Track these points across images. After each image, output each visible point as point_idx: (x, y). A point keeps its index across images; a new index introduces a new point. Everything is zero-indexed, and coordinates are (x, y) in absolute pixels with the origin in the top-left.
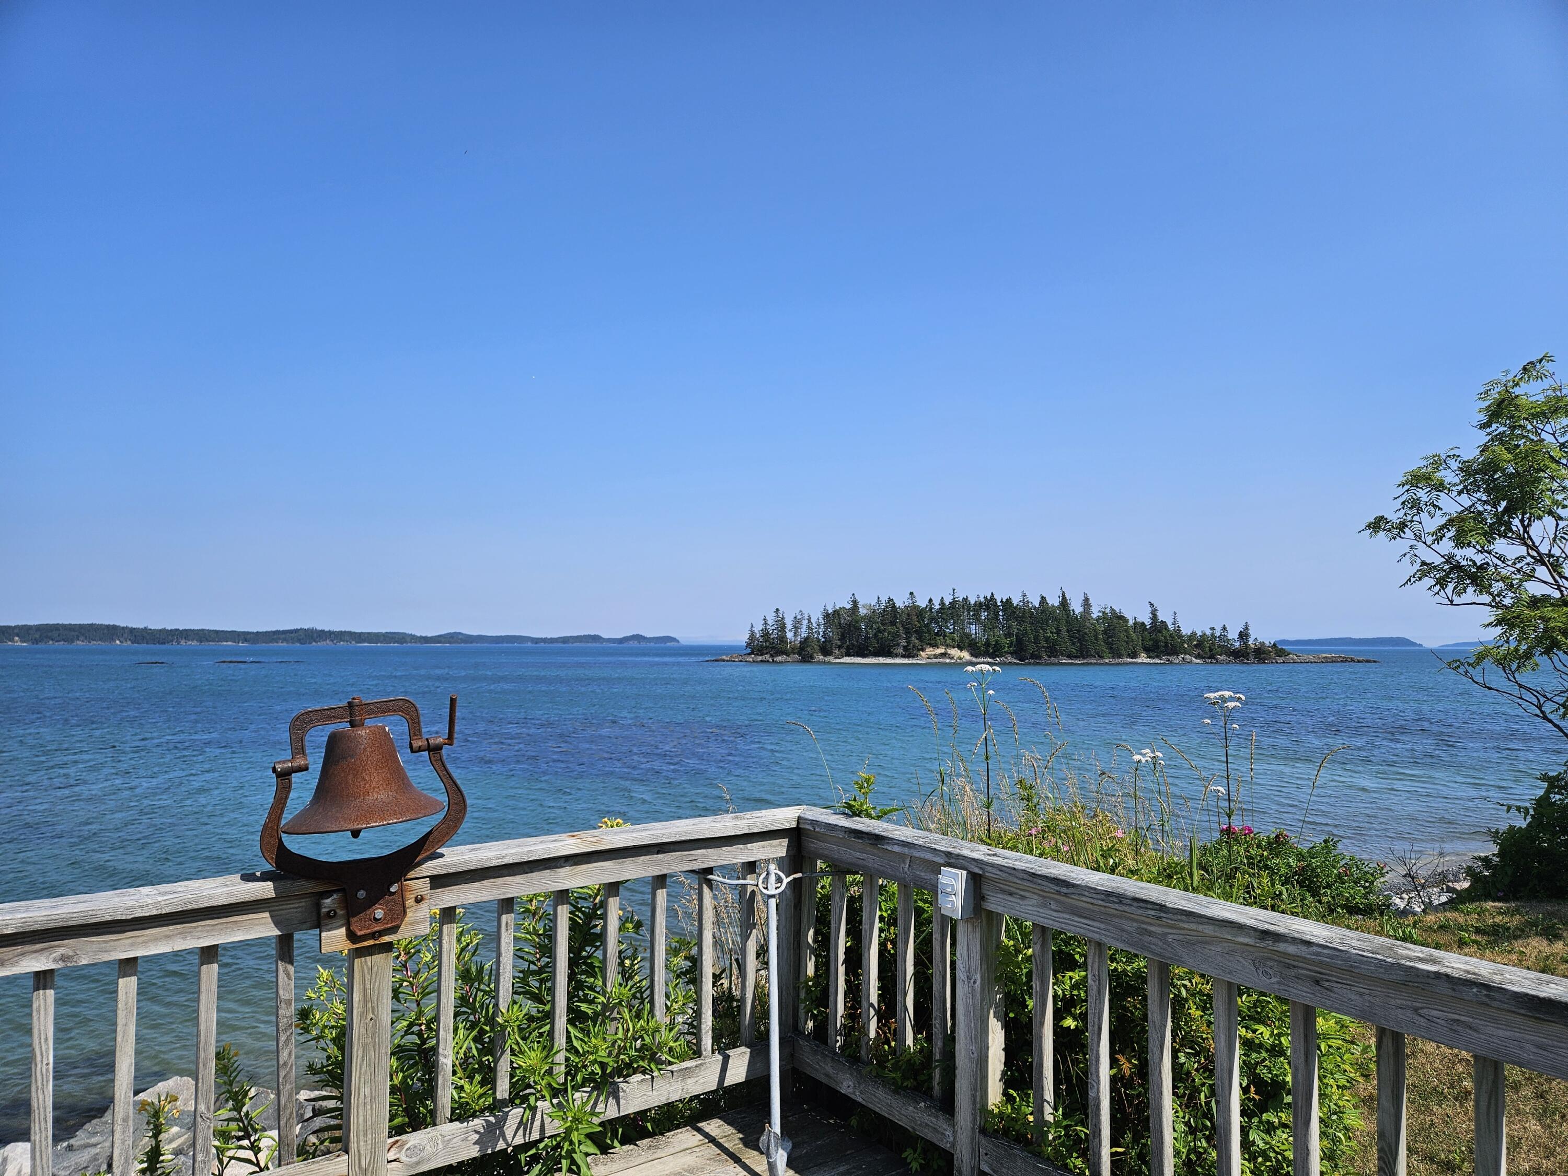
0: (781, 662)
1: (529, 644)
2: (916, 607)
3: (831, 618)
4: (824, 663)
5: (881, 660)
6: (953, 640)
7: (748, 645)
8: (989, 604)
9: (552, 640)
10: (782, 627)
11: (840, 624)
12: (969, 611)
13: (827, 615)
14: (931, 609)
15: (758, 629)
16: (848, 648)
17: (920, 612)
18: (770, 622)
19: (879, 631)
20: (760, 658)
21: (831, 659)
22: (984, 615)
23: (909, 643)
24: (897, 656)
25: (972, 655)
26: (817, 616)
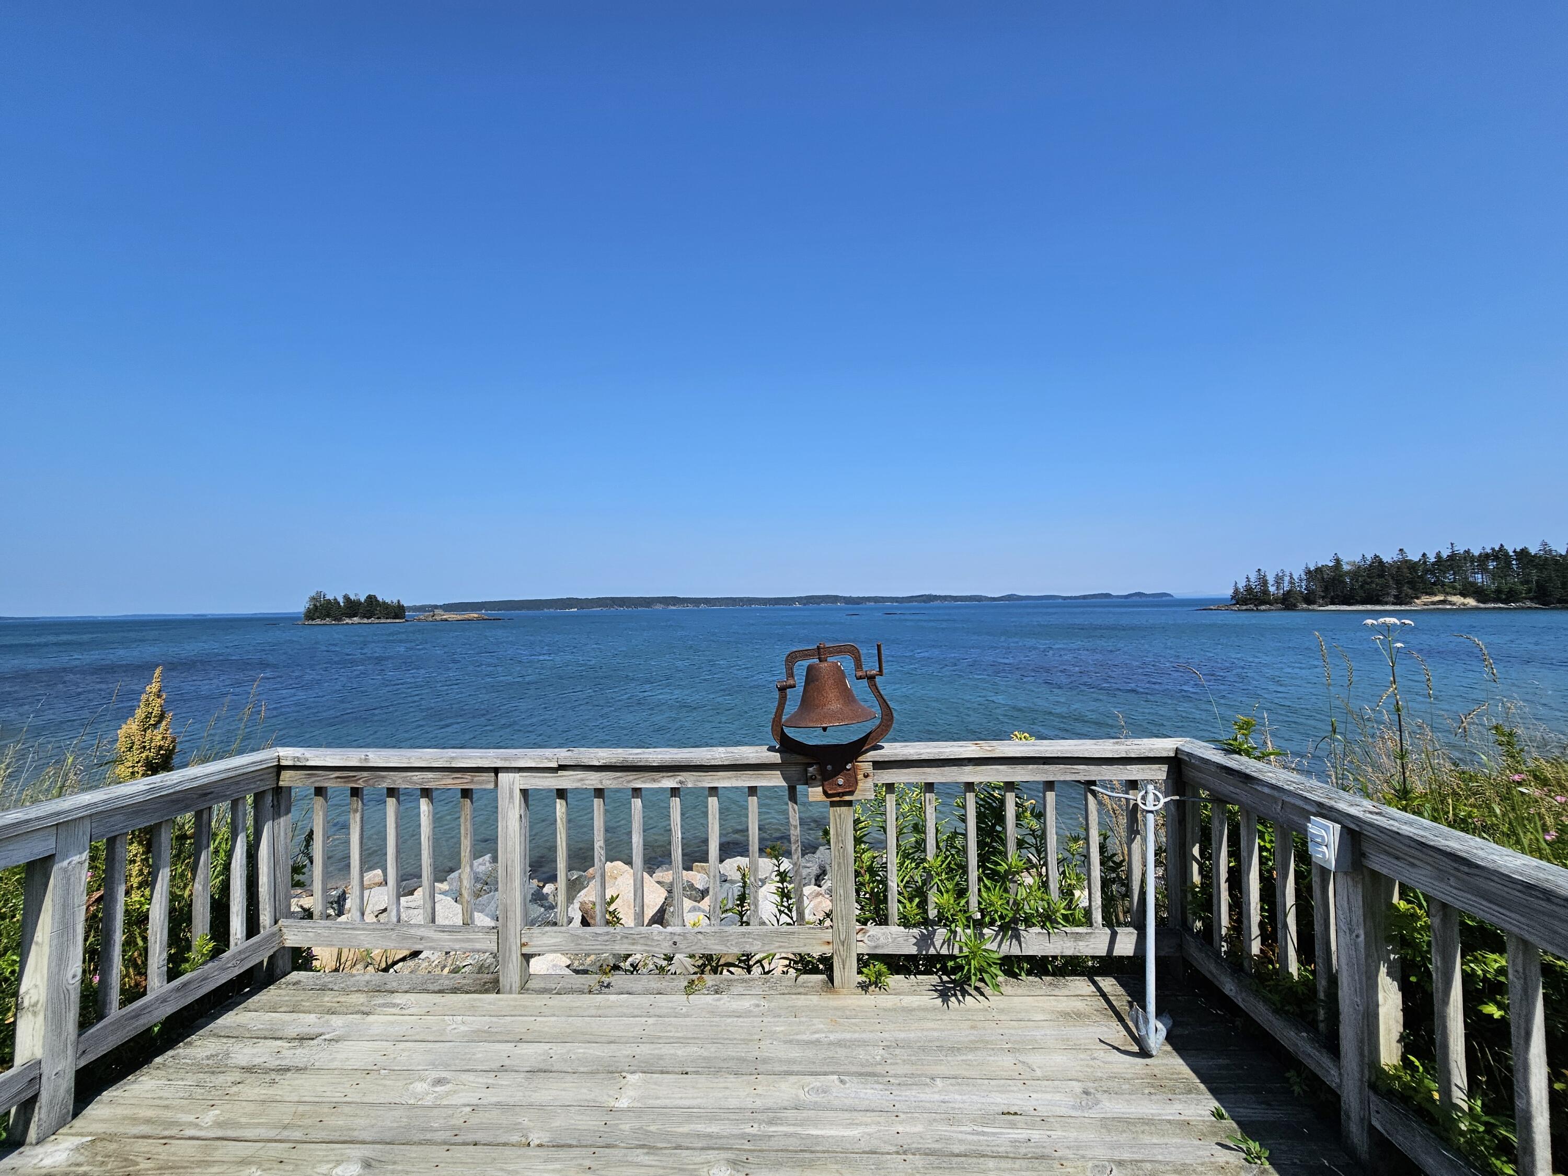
0: (1264, 610)
1: (1060, 600)
2: (1407, 561)
3: (1314, 574)
4: (1309, 610)
5: (1369, 607)
6: (1454, 588)
7: (1233, 598)
8: (1499, 555)
9: (1076, 598)
10: (1265, 583)
11: (1323, 578)
12: (1472, 562)
13: (1308, 572)
14: (1425, 562)
15: (1242, 585)
16: (1332, 598)
17: (1412, 566)
18: (1253, 579)
19: (1365, 583)
20: (1244, 607)
21: (1315, 607)
22: (1491, 565)
23: (1400, 592)
24: (1386, 603)
25: (1478, 601)
26: (1298, 573)
